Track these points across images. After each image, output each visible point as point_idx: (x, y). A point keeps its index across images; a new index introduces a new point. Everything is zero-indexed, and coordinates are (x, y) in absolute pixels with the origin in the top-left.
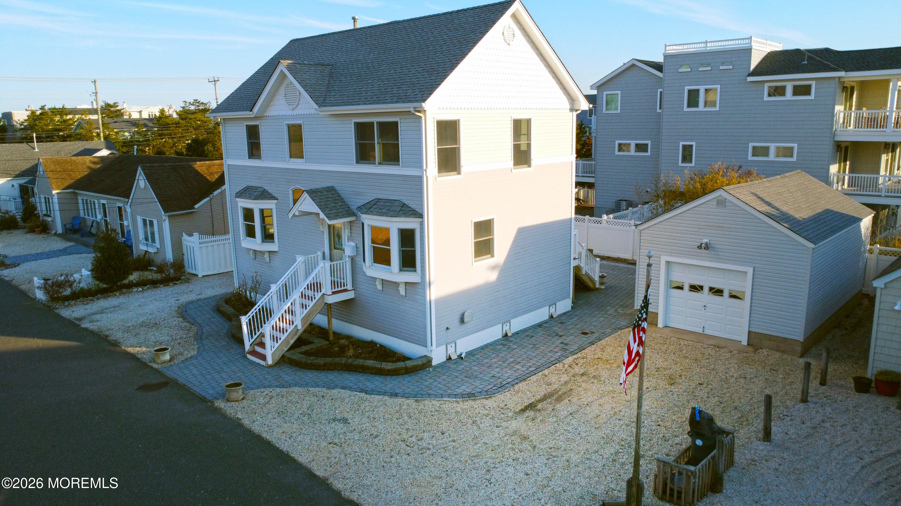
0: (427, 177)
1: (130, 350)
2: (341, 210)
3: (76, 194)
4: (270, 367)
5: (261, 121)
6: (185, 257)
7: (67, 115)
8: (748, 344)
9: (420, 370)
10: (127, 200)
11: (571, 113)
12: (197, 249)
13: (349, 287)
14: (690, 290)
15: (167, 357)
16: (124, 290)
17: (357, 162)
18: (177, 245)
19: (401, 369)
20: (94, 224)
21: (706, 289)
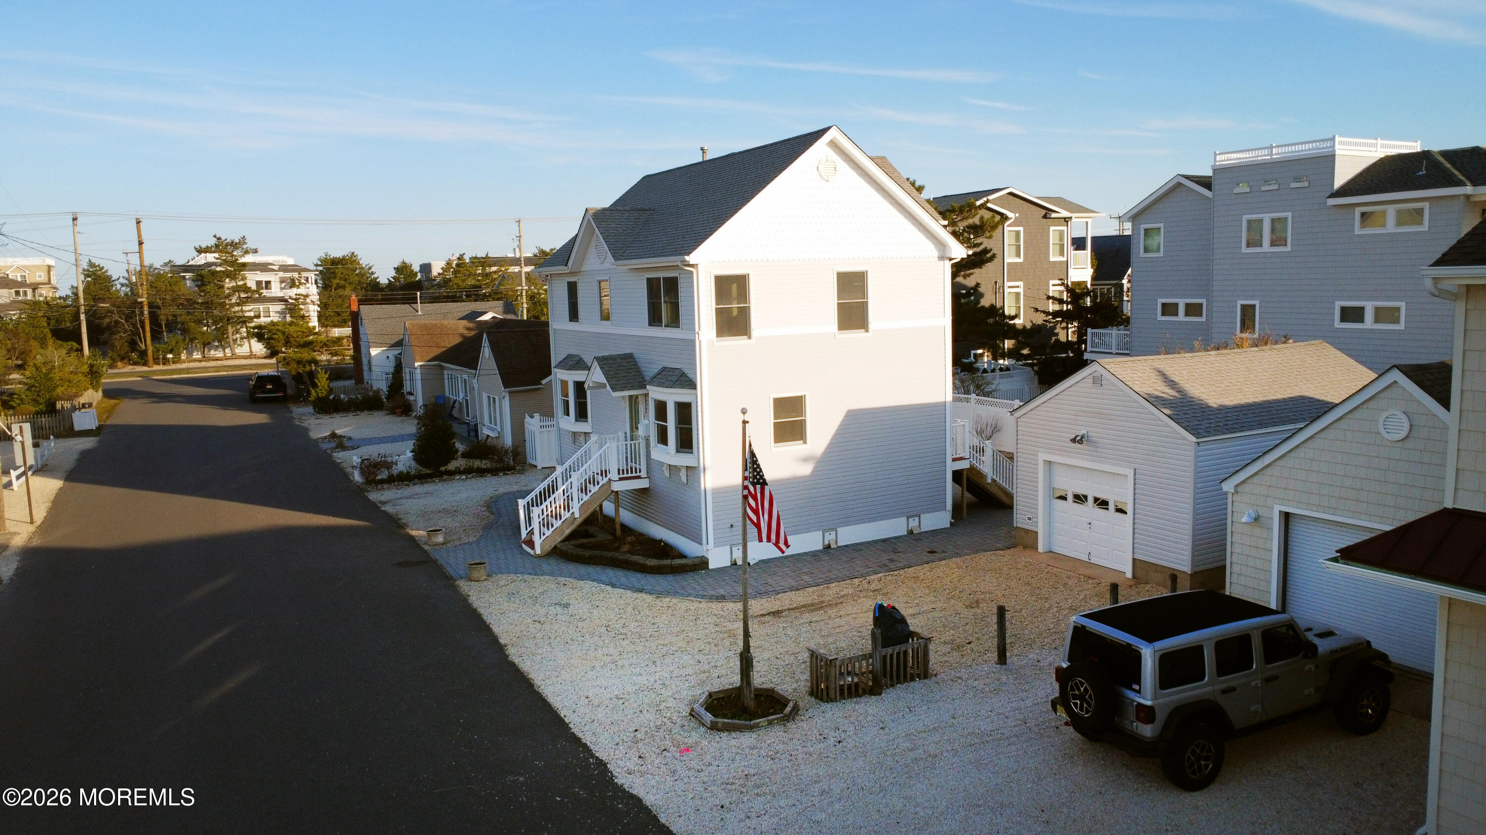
0: (700, 341)
1: (414, 533)
2: (632, 381)
3: (442, 368)
4: (539, 557)
5: (578, 277)
6: (527, 443)
7: (490, 266)
8: (1134, 577)
9: (691, 571)
10: (474, 371)
11: (942, 262)
12: (537, 434)
13: (643, 474)
14: (1075, 502)
15: (440, 539)
16: (445, 477)
17: (650, 324)
18: (519, 429)
19: (665, 566)
20: (457, 405)
21: (1091, 500)
